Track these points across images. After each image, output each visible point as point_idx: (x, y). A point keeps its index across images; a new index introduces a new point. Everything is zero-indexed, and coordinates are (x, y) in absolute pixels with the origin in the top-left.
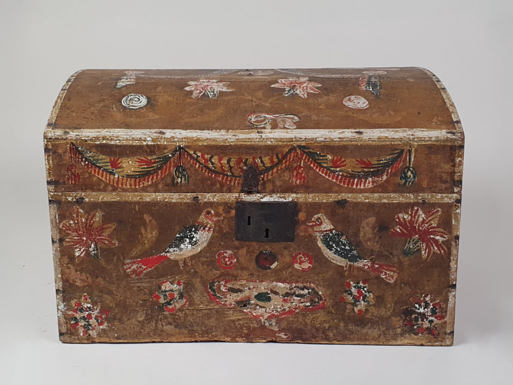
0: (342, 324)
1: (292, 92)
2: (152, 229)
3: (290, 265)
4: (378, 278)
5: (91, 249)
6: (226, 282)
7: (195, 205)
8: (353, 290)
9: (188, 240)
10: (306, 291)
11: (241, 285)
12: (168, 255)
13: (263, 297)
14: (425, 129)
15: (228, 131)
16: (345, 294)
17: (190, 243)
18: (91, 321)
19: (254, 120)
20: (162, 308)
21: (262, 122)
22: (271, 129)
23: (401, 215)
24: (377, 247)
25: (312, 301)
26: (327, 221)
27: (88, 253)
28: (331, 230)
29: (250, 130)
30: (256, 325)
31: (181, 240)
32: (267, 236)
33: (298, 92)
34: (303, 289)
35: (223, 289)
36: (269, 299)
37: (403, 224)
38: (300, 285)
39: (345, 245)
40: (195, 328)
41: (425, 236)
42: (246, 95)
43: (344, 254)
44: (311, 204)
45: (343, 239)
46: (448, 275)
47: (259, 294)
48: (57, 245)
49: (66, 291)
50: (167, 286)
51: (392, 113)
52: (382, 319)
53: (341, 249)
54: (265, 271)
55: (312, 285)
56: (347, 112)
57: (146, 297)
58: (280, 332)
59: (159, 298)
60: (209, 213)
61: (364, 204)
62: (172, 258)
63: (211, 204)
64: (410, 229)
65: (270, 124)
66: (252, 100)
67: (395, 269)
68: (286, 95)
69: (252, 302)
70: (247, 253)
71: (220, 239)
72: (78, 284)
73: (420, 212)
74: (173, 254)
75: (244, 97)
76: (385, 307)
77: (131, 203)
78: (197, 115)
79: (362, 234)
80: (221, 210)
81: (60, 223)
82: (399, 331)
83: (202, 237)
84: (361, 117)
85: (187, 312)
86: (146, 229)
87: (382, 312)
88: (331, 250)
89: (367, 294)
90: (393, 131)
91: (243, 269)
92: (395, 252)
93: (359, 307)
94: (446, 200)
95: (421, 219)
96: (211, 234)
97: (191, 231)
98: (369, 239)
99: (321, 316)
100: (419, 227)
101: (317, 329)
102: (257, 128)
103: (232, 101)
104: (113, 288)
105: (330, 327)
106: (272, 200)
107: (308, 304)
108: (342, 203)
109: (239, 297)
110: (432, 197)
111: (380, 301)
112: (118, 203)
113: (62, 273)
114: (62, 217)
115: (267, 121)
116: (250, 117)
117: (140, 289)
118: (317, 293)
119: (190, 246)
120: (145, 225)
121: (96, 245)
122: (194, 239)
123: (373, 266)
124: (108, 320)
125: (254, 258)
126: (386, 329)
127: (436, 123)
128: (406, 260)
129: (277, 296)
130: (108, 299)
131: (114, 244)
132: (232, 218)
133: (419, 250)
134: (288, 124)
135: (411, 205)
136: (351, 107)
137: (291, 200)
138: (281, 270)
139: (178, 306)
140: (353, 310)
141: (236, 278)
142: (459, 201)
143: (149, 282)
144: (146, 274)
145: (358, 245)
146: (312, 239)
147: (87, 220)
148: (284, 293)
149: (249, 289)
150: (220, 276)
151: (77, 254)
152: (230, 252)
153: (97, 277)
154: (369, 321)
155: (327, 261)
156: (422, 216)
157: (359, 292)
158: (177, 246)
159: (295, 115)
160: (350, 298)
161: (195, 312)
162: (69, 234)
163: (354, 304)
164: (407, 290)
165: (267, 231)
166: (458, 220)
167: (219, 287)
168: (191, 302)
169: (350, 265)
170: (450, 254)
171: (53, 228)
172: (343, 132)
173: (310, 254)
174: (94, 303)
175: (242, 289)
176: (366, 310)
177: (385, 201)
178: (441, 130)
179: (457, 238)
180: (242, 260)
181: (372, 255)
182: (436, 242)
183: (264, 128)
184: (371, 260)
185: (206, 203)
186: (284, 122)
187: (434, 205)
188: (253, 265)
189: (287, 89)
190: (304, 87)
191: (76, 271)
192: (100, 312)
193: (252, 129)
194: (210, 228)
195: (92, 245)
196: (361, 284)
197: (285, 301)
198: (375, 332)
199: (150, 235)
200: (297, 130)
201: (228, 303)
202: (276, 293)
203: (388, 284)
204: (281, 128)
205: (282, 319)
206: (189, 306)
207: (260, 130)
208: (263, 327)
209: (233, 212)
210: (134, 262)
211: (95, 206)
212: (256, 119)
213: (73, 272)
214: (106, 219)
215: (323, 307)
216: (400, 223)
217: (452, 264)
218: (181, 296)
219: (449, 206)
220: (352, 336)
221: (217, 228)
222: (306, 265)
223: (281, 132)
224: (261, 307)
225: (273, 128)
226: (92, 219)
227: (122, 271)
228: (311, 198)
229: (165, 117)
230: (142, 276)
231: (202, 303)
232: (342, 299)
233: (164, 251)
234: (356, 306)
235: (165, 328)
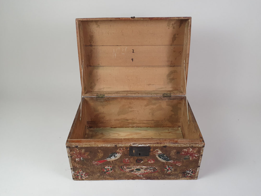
0: (163, 176)
2: (101, 154)
3: (147, 162)
4: (176, 165)
5: (81, 159)
6: (126, 166)
7: (116, 147)
8: (167, 168)
9: (113, 156)
10: (152, 168)
11: (131, 167)
12: (107, 160)
13: (138, 170)
16: (164, 169)
17: (114, 157)
18: (83, 176)
20: (105, 172)
23: (184, 150)
24: (176, 157)
25: (154, 170)
26: (160, 151)
27: (80, 160)
28: (161, 153)
30: (135, 176)
31: (111, 156)
32: (140, 155)
34: (151, 168)
35: (125, 168)
36: (140, 170)
37: (185, 152)
38: (150, 167)
39: (165, 157)
40: (116, 177)
41: (192, 155)
43: (164, 159)
44: (155, 147)
45: (165, 156)
46: (198, 164)
47: (137, 169)
48: (70, 158)
49: (74, 169)
50: (107, 167)
52: (175, 174)
53: (164, 158)
54: (139, 164)
55: (154, 167)
57: (100, 170)
58: (143, 177)
59: (104, 170)
60: (120, 149)
61: (172, 147)
62: (108, 160)
63: (121, 147)
64: (187, 153)
67: (181, 163)
69: (135, 171)
70: (133, 159)
71: (124, 155)
72: (78, 167)
73: (191, 149)
74: (108, 159)
76: (177, 171)
77: (94, 147)
79: (171, 154)
80: (124, 148)
81: (70, 152)
82: (181, 177)
83: (118, 156)
85: (114, 173)
86: (99, 154)
87: (176, 173)
88: (160, 158)
89: (172, 169)
91: (131, 163)
92: (181, 159)
93: (169, 172)
94: (200, 146)
95: (191, 151)
96: (121, 155)
97: (114, 154)
98: (174, 156)
99: (156, 174)
100: (190, 152)
101: (155, 177)
104: (89, 168)
105: (159, 176)
106: (142, 146)
107: (153, 171)
108: (165, 147)
109: (130, 169)
110: (195, 145)
111: (175, 170)
112: (90, 147)
113: (72, 164)
114: (71, 151)
117: (98, 168)
118: (156, 169)
119: (114, 158)
120: (99, 153)
121: (83, 158)
122: (116, 156)
123: (174, 162)
124: (88, 175)
125: (135, 160)
126: (177, 176)
128: (185, 161)
129: (143, 169)
130: (88, 171)
131: (89, 157)
132: (128, 151)
133: (189, 158)
135: (188, 147)
137: (148, 146)
138: (144, 163)
139: (110, 172)
140: (167, 172)
141: (129, 165)
142: (204, 146)
143: (101, 166)
144: (99, 165)
145: (170, 157)
146: (155, 156)
147: (79, 151)
148: (145, 168)
149: (134, 168)
150: (124, 165)
151: (77, 160)
152: (127, 159)
153: (84, 165)
154: (172, 175)
155: (159, 161)
156: (191, 150)
157: (169, 168)
158: (110, 158)
160: (166, 170)
161: (116, 173)
162: (74, 155)
163: (167, 171)
164: (185, 167)
165: (140, 154)
166: (203, 151)
167: (124, 167)
168: (115, 171)
169: (167, 162)
170: (199, 159)
171: (68, 154)
173: (154, 159)
174: (83, 172)
175: (131, 168)
176: (171, 172)
177: (180, 146)
179: (202, 155)
180: (131, 161)
181: (174, 159)
182: (195, 156)
184: (174, 160)
185: (119, 147)
187: (195, 147)
188: (135, 162)
191: (77, 164)
192: (85, 173)
194: (120, 153)
195: (82, 158)
196: (170, 166)
197: (145, 170)
198: (174, 177)
199: (101, 155)
201: (127, 171)
202: (142, 169)
203: (178, 166)
205: (144, 175)
206: (114, 172)
208: (138, 176)
209: (129, 149)
210: (96, 162)
211: (82, 148)
213: (76, 164)
214: (86, 151)
215: (157, 172)
216: (184, 152)
217: (199, 161)
218: (111, 170)
219: (201, 147)
220: (166, 178)
221: (123, 153)
222: (152, 162)
224: (137, 172)
226: (81, 151)
227: (92, 164)
228: (155, 145)
230: (98, 165)
231: (118, 171)
232: (164, 170)
233: (106, 159)
234: (168, 171)
235: (106, 177)
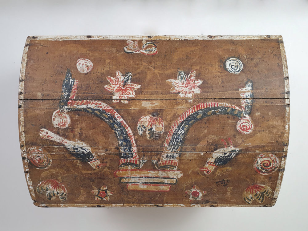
1: (126, 78)
14: (49, 40)
15: (169, 39)
19: (153, 48)
21: (148, 46)
22: (142, 40)
29: (156, 39)
33: (122, 78)
42: (158, 75)
51: (64, 54)
56: (92, 56)
65: (143, 44)
66: (154, 68)
68: (130, 74)
75: (159, 72)
78: (190, 54)
84: (84, 50)
90: (68, 38)
102: (151, 41)
103: (168, 67)
115: (145, 47)
116: (156, 51)
127: (40, 45)
134: (132, 44)
136: (89, 61)
159: (126, 52)
172: (99, 37)
178: (40, 39)
183: (147, 41)
186: (134, 47)
189: (129, 81)
190: (118, 84)
193: (154, 40)
200: (127, 39)
204: (136, 40)
207: (150, 39)
212: (151, 49)
223: (136, 37)
225: (141, 41)
229: (211, 50)
